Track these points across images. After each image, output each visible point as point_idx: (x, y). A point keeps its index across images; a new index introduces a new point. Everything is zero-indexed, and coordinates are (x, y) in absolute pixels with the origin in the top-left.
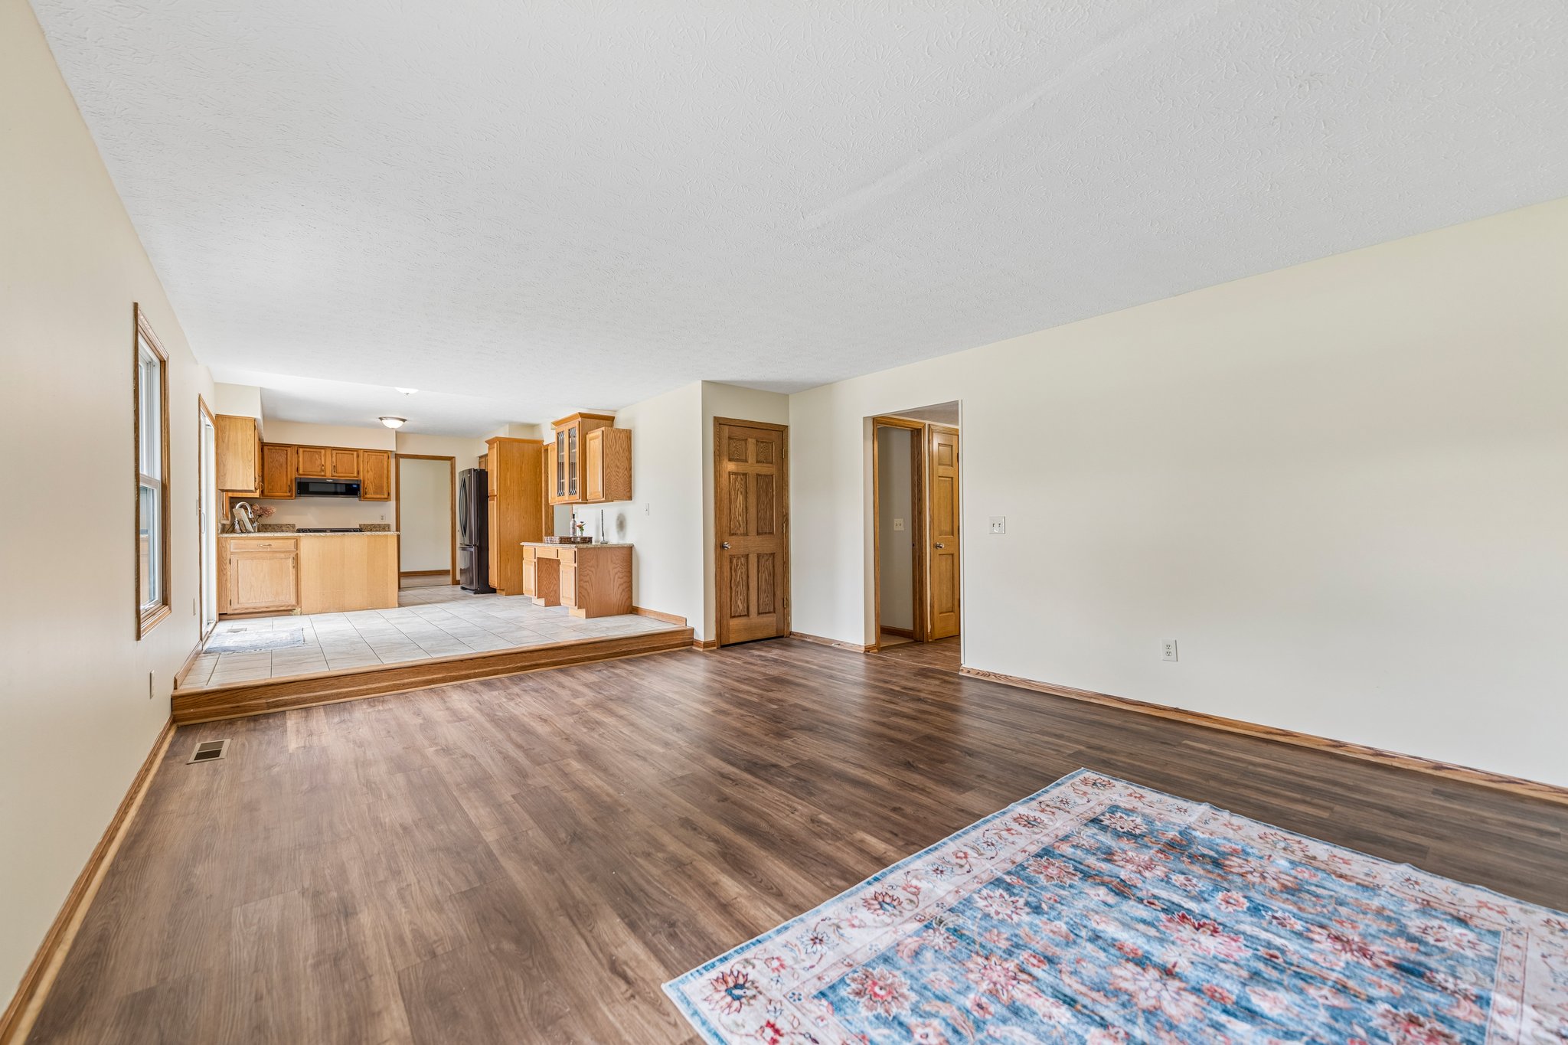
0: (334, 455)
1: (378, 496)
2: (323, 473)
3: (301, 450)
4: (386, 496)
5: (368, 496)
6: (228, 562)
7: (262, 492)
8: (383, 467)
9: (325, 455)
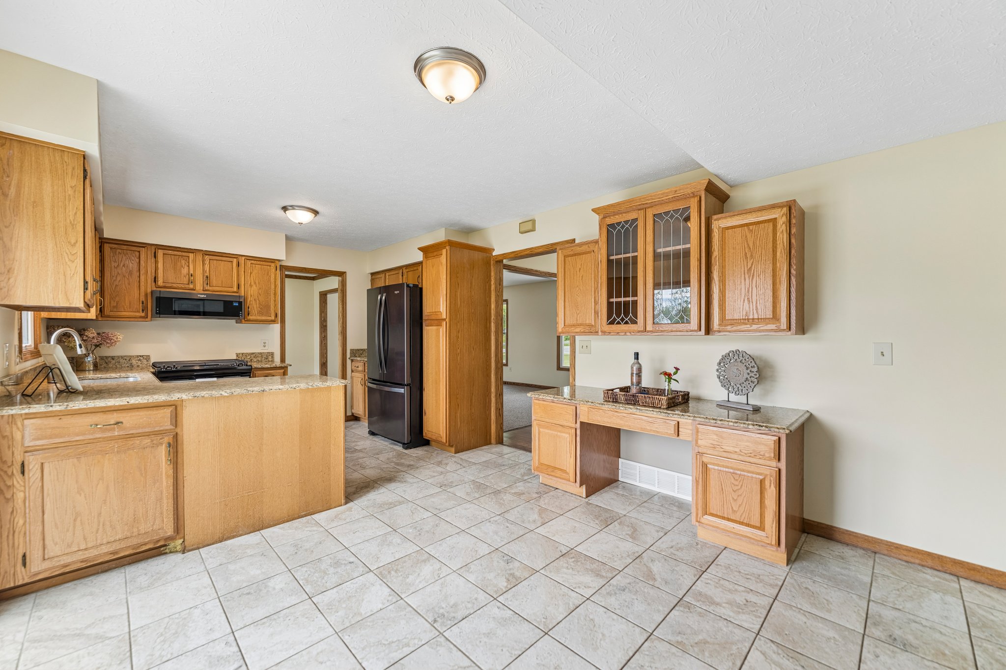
0: (207, 262)
1: (264, 318)
2: (191, 286)
3: (160, 253)
4: (273, 318)
5: (250, 317)
6: (17, 469)
7: (101, 310)
8: (269, 280)
9: (194, 261)
